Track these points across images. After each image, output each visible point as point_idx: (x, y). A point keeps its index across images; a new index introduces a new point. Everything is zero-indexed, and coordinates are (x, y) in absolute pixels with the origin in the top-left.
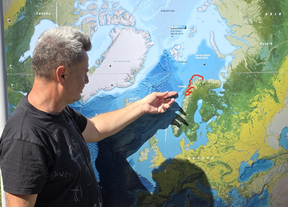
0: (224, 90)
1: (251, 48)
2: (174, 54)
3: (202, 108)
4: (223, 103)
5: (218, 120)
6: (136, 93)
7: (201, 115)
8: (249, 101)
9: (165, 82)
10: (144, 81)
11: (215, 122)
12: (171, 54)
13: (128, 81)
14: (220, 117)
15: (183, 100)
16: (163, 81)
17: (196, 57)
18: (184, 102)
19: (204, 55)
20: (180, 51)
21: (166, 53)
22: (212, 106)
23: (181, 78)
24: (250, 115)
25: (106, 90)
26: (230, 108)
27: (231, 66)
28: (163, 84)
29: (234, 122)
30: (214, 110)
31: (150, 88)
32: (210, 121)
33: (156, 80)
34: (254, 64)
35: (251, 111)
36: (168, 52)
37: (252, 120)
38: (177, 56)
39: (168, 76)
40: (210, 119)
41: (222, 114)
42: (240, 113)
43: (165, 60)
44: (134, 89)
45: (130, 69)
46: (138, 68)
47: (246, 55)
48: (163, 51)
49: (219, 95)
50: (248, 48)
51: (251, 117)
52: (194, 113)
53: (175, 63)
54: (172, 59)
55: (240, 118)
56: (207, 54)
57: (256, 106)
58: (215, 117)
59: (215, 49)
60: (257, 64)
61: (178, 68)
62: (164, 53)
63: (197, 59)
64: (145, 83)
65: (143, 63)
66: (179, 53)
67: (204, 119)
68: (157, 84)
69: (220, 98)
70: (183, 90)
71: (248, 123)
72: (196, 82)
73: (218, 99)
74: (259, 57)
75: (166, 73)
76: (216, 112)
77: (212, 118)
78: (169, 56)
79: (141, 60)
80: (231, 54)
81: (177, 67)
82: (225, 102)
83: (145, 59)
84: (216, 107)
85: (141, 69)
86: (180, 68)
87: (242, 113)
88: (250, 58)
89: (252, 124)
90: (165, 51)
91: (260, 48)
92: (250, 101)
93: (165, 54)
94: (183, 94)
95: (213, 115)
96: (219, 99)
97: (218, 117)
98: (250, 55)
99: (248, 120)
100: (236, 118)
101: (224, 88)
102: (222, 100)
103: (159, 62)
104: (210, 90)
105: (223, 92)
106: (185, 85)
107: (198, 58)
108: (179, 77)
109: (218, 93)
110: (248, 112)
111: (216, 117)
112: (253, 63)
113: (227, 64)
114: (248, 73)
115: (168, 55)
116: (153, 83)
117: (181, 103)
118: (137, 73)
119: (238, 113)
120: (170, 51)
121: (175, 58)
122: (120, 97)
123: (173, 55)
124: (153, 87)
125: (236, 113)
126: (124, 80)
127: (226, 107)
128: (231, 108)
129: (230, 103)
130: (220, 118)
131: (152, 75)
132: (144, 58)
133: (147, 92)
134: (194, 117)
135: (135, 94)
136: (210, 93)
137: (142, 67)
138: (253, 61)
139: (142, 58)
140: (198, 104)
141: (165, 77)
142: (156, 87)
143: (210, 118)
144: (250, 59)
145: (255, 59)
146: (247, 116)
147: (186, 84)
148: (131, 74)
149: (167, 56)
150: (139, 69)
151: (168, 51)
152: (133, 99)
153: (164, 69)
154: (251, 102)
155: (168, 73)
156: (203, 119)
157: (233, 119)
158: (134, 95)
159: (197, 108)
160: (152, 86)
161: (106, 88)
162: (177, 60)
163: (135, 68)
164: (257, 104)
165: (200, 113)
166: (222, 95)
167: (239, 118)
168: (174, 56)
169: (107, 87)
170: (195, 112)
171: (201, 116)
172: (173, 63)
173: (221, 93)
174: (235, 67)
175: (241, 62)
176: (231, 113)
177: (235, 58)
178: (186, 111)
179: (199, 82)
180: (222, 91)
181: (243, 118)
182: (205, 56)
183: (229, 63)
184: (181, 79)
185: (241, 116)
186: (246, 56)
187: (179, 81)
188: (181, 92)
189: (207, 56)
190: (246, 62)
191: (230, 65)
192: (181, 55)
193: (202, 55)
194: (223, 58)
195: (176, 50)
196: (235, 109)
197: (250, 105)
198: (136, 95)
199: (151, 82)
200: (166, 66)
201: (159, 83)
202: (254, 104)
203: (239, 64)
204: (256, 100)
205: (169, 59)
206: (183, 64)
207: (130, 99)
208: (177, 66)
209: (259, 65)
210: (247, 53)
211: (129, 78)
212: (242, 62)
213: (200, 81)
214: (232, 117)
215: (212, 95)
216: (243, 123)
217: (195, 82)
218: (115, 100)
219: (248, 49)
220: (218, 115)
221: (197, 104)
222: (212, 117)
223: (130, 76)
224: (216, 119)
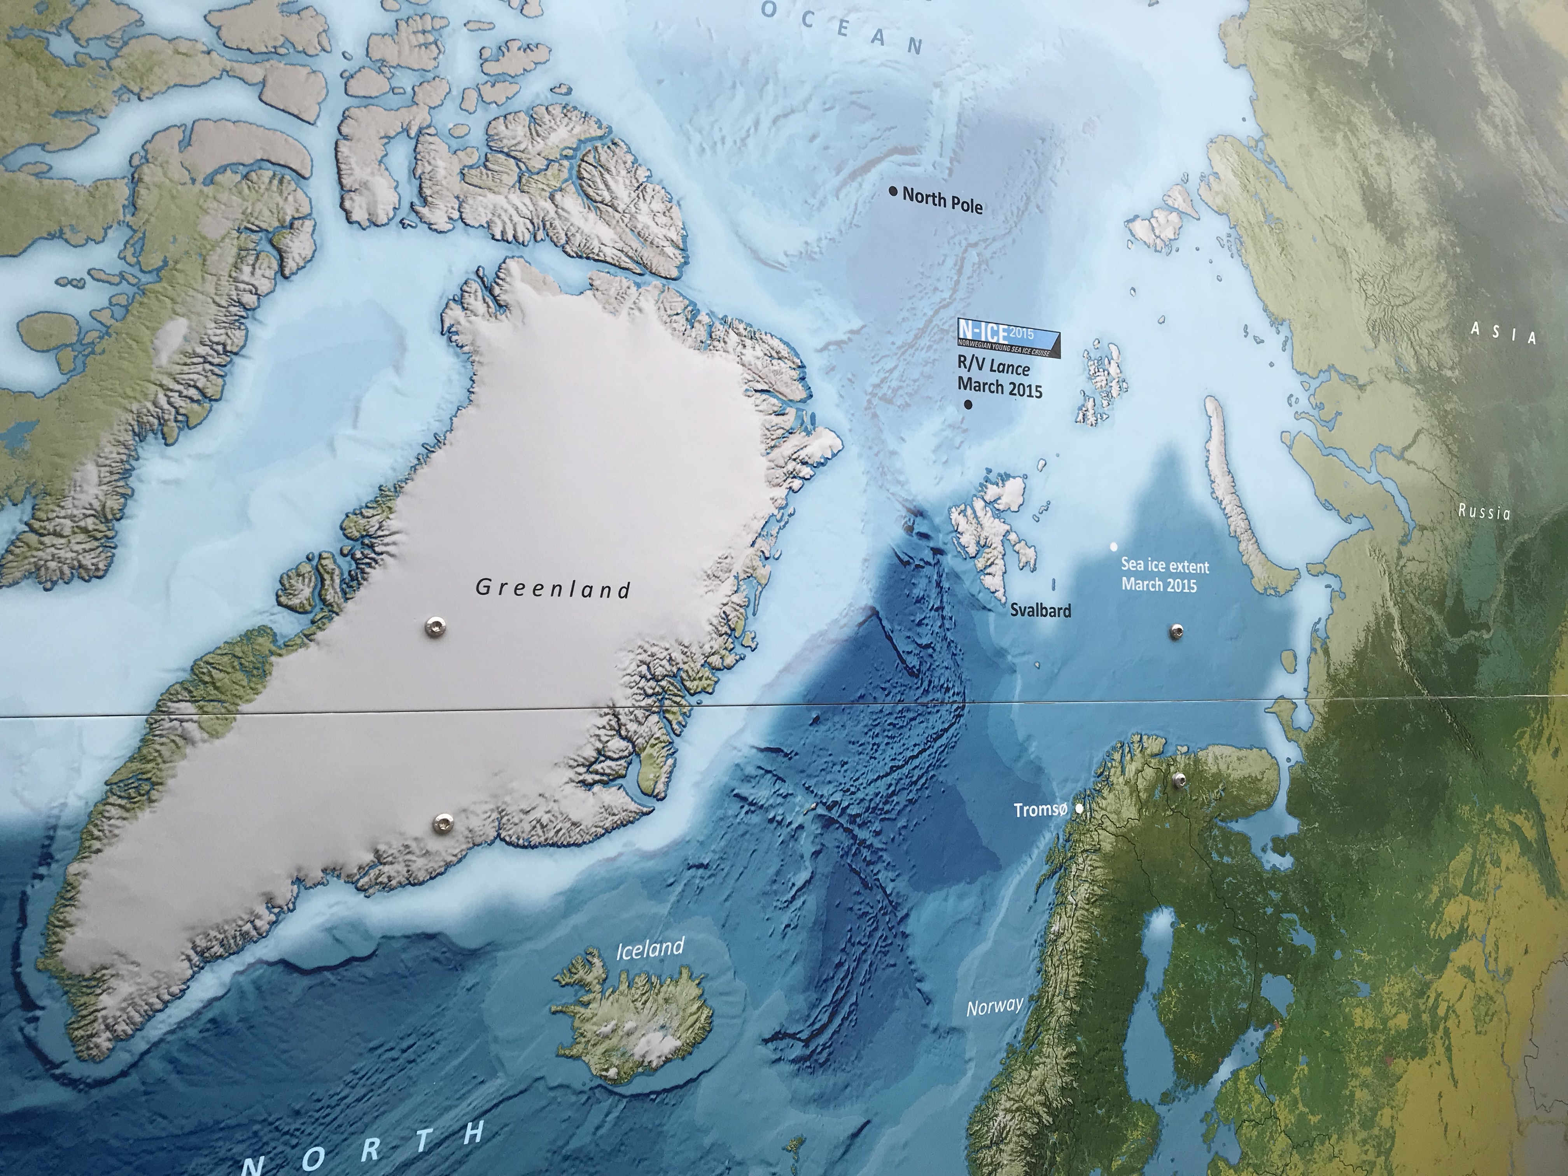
0: (1292, 826)
1: (1416, 534)
2: (983, 546)
3: (1171, 977)
4: (1292, 922)
5: (1268, 1057)
6: (679, 888)
7: (1169, 1033)
8: (1425, 897)
9: (917, 773)
10: (751, 770)
11: (1251, 1076)
12: (964, 540)
13: (608, 780)
14: (1279, 1032)
15: (1049, 925)
16: (905, 770)
17: (1129, 574)
18: (1059, 935)
19: (1172, 566)
20: (1023, 524)
21: (924, 536)
22: (1232, 951)
23: (1029, 737)
24: (1439, 995)
25: (387, 887)
26: (1332, 953)
27: (1326, 652)
28: (902, 798)
29: (1357, 1057)
30: (1243, 979)
31: (803, 836)
32: (1225, 1071)
33: (853, 760)
34: (1438, 641)
35: (1439, 967)
36: (937, 530)
37: (1447, 1031)
38: (1000, 562)
39: (939, 727)
40: (1224, 1057)
41: (1289, 1006)
42: (1386, 990)
43: (917, 592)
44: (664, 853)
45: (629, 662)
46: (707, 649)
47: (1395, 576)
48: (904, 512)
49: (1268, 867)
50: (1405, 535)
51: (1441, 1012)
52: (1126, 1024)
53: (992, 615)
54: (967, 584)
55: (1391, 1024)
56: (1193, 559)
57: (1462, 926)
58: (1254, 1036)
59: (1238, 523)
60: (1454, 644)
61: (1009, 657)
62: (910, 529)
63: (1133, 595)
64: (762, 793)
65: (751, 606)
66: (1013, 537)
67: (1187, 1064)
68: (860, 795)
69: (1273, 887)
70: (1046, 840)
71: (1429, 1059)
72: (1131, 769)
73: (1263, 891)
74: (1459, 597)
75: (924, 700)
76: (1254, 997)
77: (1236, 1050)
78: (949, 561)
79: (729, 585)
80: (1318, 569)
81: (1001, 653)
82: (1303, 917)
83: (762, 572)
84: (1253, 957)
85: (730, 660)
86: (1025, 658)
87: (1396, 989)
88: (1417, 600)
89: (1450, 1059)
90: (919, 513)
91: (1458, 537)
92: (1433, 898)
93: (915, 538)
94: (1045, 869)
95: (1241, 1026)
96: (1272, 893)
97: (1268, 1035)
98: (1416, 581)
99: (1430, 1035)
100: (1369, 1024)
101: (1292, 809)
102: (1286, 905)
103: (871, 602)
104: (1216, 832)
105: (1292, 837)
106: (1064, 800)
107: (1142, 586)
108: (1021, 736)
109: (1264, 850)
110: (1428, 977)
111: (1260, 1035)
112: (1431, 630)
113: (1302, 642)
114: (1415, 703)
115: (937, 551)
116: (826, 791)
117: (1035, 951)
118: (693, 700)
119: (1374, 988)
120: (955, 515)
121: (988, 581)
122: (529, 946)
123: (972, 550)
124: (828, 823)
125: (1365, 988)
126: (571, 774)
127: (1309, 952)
128: (1338, 955)
129: (1333, 920)
130: (1284, 1036)
131: (816, 721)
132: (757, 563)
133: (772, 871)
134: (1122, 1059)
135: (673, 898)
136: (1218, 852)
137: (739, 650)
138: (1430, 620)
139: (738, 567)
140: (1146, 949)
141: (916, 734)
142: (853, 819)
143: (1225, 1052)
144: (1415, 604)
145: (1439, 605)
146: (1421, 1001)
147: (1069, 786)
148: (640, 713)
149: (928, 556)
150: (715, 660)
151: (937, 520)
152: (654, 951)
153: (912, 661)
154: (1438, 902)
155: (938, 695)
156: (1181, 1066)
157: (1354, 1038)
158: (664, 909)
159: (1139, 980)
160: (821, 811)
161: (379, 859)
162: (999, 595)
163: (677, 656)
164: (1468, 914)
165: (1161, 1012)
166: (1285, 863)
167: (1385, 1022)
168: (980, 563)
169: (390, 845)
170: (1131, 1011)
171: (1166, 1042)
172: (978, 615)
173: (1281, 846)
174: (1345, 660)
175: (1373, 626)
176: (1341, 989)
177: (1343, 595)
178: (1072, 1012)
179: (1149, 772)
180: (1282, 836)
181: (1402, 1021)
182: (1182, 576)
183: (1315, 630)
184: (1033, 748)
185: (1394, 1011)
186: (1396, 583)
187: (1020, 765)
188: (1036, 853)
189: (1189, 576)
190: (1397, 626)
191: (1318, 646)
192: (1031, 552)
193: (1162, 565)
194: (1281, 590)
195: (998, 514)
196: (1360, 963)
197: (1433, 926)
198: (679, 913)
199: (811, 782)
200: (924, 641)
201: (871, 790)
202: (1453, 911)
203: (1362, 638)
204: (1460, 883)
205: (946, 585)
206: (1047, 624)
207: (623, 953)
208: (1005, 643)
209: (1461, 649)
210: (1401, 563)
211: (617, 745)
212: (1378, 624)
213: (1154, 762)
214: (1349, 1021)
215: (1230, 870)
216: (1405, 1058)
217: (1123, 772)
218: (469, 979)
219: (1403, 543)
220: (1270, 1017)
221: (1139, 942)
222: (1237, 1038)
223: (632, 727)
224: (1260, 1050)
